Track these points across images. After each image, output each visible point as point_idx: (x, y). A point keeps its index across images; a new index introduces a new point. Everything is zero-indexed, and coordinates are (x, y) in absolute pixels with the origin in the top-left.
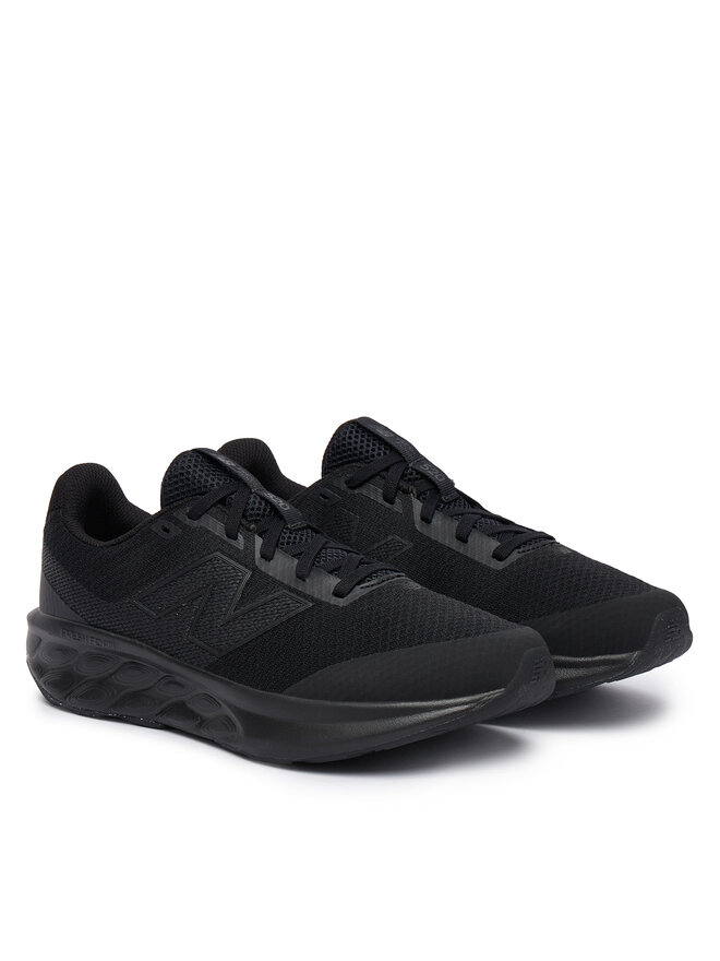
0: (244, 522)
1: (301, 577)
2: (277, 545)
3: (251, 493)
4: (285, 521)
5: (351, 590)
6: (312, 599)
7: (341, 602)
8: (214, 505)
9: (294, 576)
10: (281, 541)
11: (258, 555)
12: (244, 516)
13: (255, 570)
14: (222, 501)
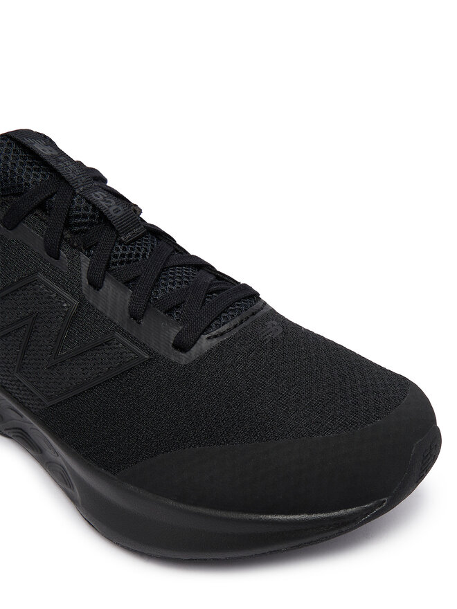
0: (68, 235)
1: (135, 316)
2: (107, 269)
3: (74, 194)
4: (117, 232)
5: (195, 342)
6: (149, 351)
7: (184, 359)
8: (31, 212)
9: (128, 315)
10: (113, 260)
11: (85, 281)
12: (67, 225)
13: (82, 300)
14: (42, 206)
